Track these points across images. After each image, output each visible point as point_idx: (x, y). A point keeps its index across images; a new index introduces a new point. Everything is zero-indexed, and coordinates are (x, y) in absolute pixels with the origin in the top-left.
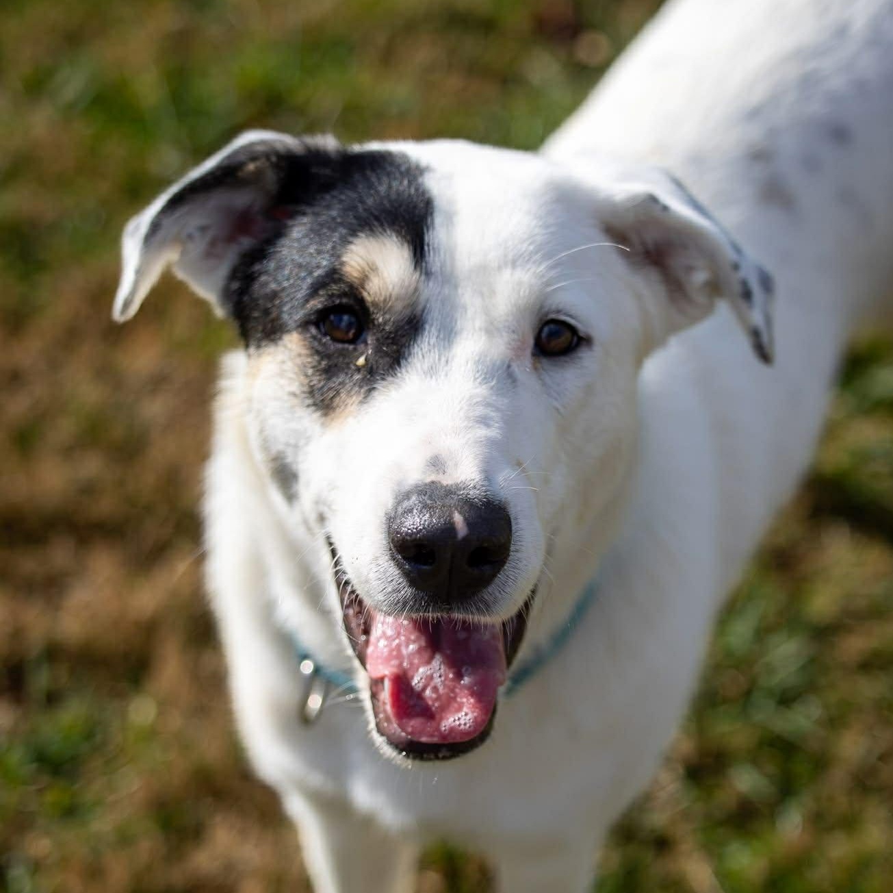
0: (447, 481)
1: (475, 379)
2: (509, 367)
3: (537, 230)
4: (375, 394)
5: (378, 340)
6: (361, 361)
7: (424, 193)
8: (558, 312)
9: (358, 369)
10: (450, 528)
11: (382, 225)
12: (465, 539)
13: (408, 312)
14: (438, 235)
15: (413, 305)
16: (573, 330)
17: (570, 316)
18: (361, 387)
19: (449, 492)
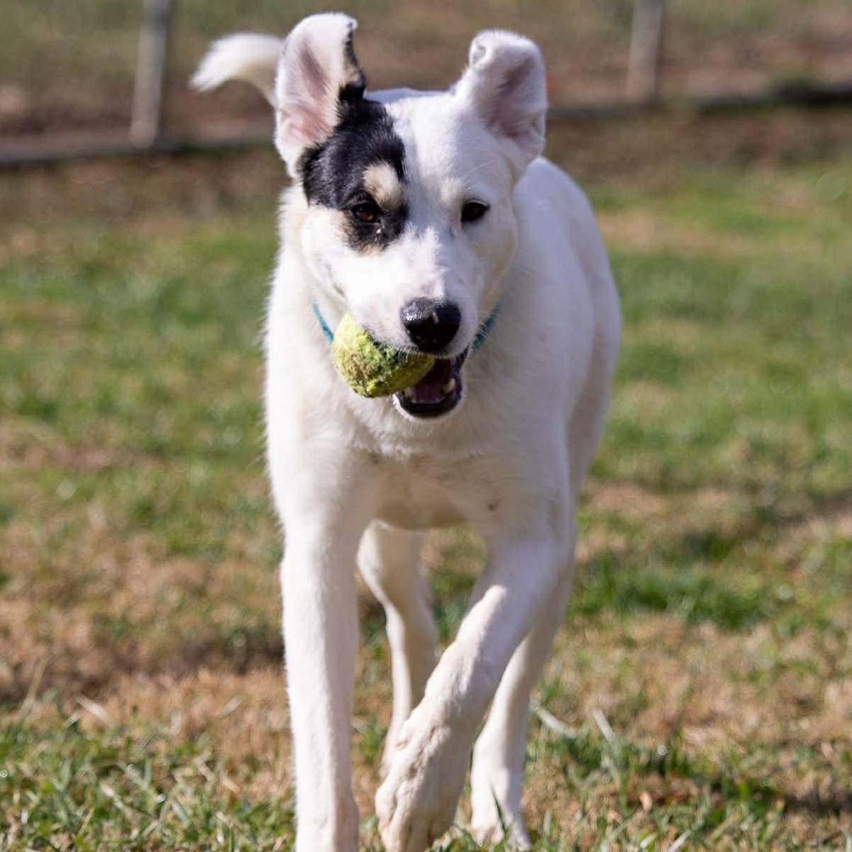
0: (430, 297)
1: (436, 240)
2: (450, 230)
3: (456, 153)
4: (389, 247)
5: (387, 220)
6: (379, 231)
7: (396, 138)
8: (474, 199)
9: (378, 235)
10: (431, 318)
11: (380, 159)
12: (437, 325)
13: (399, 205)
14: (408, 160)
15: (401, 200)
16: (480, 206)
17: (480, 200)
18: (381, 244)
19: (430, 302)
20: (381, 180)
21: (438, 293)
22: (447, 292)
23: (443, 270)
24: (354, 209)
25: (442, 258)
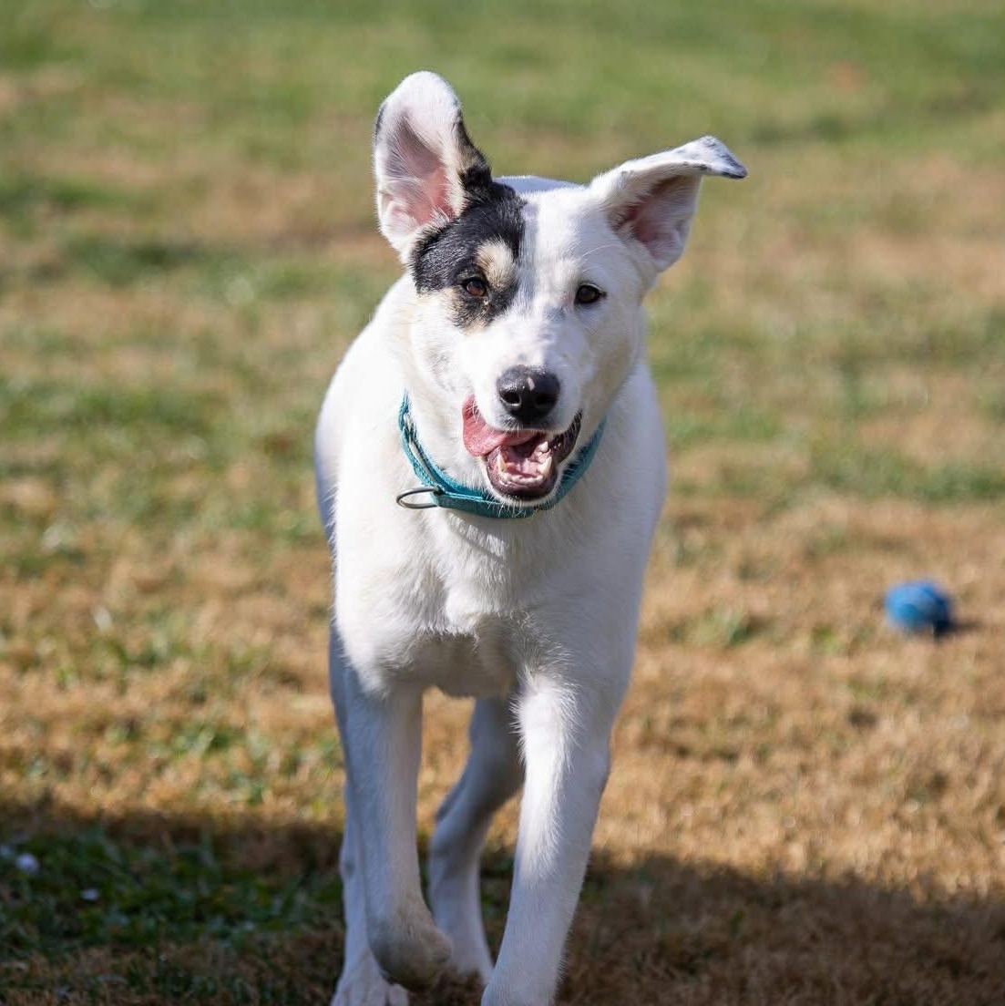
0: (526, 365)
1: (544, 316)
2: (562, 309)
4: (493, 321)
5: (494, 295)
6: (486, 303)
8: (588, 281)
9: (485, 308)
10: (527, 387)
11: (498, 237)
12: (533, 390)
13: (509, 283)
14: (526, 243)
15: (512, 279)
16: (595, 290)
17: (594, 283)
18: (486, 318)
19: (527, 370)
20: (495, 257)
21: (536, 361)
22: (546, 363)
23: (546, 342)
24: (465, 283)
25: (546, 332)
